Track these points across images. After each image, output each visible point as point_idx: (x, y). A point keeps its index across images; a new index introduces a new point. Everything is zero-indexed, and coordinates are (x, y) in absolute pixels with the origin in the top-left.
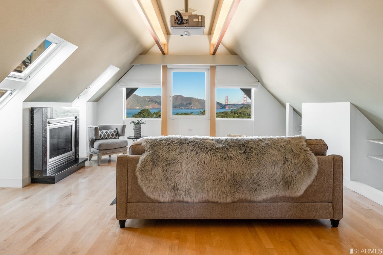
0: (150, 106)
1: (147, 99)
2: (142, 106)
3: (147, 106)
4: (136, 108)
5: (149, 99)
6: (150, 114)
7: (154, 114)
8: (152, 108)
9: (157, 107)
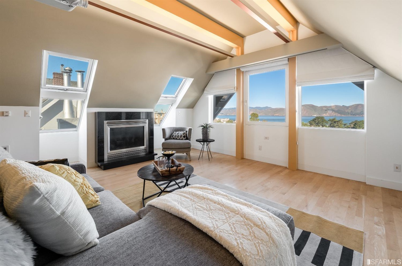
0: (327, 114)
1: (324, 109)
2: (319, 114)
3: (325, 114)
4: (314, 116)
5: (326, 108)
6: (325, 120)
7: (329, 121)
8: (329, 115)
9: (334, 115)
